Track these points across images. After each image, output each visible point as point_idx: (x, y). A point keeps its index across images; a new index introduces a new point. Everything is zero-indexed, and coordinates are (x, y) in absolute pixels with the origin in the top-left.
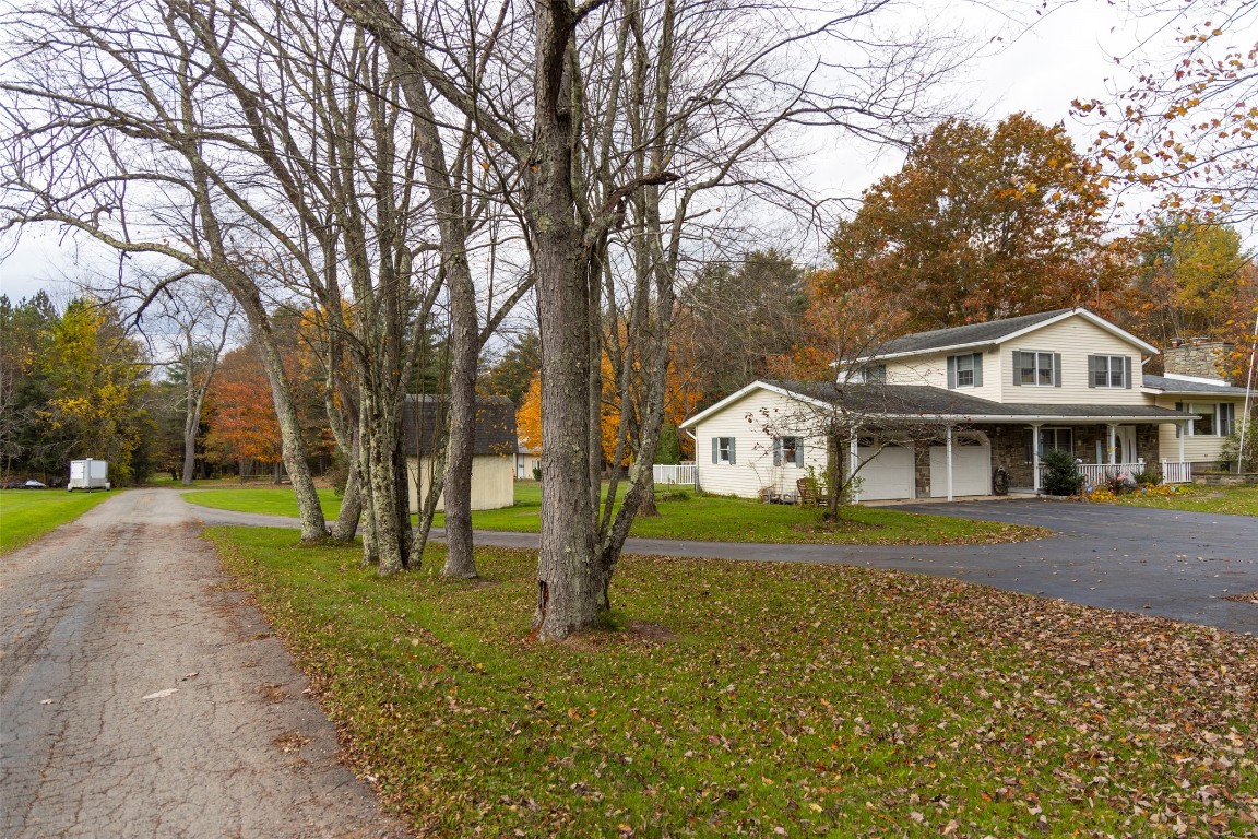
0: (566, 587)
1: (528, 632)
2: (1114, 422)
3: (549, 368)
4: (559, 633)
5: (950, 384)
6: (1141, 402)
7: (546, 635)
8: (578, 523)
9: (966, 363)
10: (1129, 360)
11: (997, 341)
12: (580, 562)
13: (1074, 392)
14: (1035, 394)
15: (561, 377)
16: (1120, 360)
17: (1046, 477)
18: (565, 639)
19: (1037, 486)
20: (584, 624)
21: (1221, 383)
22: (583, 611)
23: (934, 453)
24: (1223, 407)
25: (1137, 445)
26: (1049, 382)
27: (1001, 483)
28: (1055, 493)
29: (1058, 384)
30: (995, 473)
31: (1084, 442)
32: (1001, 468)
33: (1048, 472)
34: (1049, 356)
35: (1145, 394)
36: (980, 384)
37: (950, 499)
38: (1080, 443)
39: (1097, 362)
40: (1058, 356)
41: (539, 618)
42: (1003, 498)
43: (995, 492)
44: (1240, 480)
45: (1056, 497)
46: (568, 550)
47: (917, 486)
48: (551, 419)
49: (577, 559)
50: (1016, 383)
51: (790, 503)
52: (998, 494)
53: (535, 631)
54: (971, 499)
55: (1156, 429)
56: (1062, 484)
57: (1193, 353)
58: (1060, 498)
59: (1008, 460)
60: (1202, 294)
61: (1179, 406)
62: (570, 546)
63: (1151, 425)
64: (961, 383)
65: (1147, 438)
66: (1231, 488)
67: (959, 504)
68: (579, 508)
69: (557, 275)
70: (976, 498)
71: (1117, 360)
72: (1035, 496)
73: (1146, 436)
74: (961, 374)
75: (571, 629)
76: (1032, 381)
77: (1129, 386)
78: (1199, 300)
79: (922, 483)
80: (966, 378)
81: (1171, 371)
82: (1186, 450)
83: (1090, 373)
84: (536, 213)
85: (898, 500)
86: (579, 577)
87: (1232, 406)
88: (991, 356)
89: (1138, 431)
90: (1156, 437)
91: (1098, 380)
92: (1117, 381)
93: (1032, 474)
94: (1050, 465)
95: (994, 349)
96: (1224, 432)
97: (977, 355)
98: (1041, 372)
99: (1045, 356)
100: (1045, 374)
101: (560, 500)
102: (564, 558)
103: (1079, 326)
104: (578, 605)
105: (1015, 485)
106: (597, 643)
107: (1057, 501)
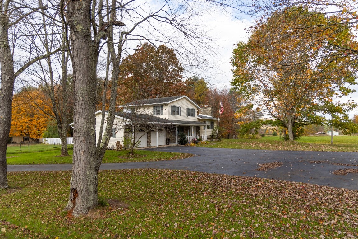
0: (87, 190)
1: (66, 213)
2: (193, 125)
3: (80, 92)
4: (84, 211)
5: (154, 114)
6: (197, 120)
7: (78, 213)
8: (92, 161)
9: (159, 108)
10: (195, 110)
11: (168, 103)
12: (93, 178)
13: (183, 117)
14: (175, 118)
15: (86, 97)
16: (193, 110)
17: (179, 140)
18: (87, 214)
19: (177, 142)
20: (94, 205)
21: (211, 117)
22: (93, 200)
23: (152, 133)
24: (212, 122)
25: (196, 131)
26: (178, 115)
27: (168, 141)
28: (181, 144)
29: (181, 115)
30: (167, 139)
31: (186, 131)
32: (168, 138)
33: (180, 138)
34: (179, 107)
35: (198, 119)
36: (162, 114)
37: (157, 147)
38: (185, 131)
39: (188, 110)
40: (181, 108)
41: (71, 206)
42: (169, 146)
43: (167, 144)
44: (217, 140)
45: (182, 145)
46: (88, 173)
47: (148, 143)
48: (80, 115)
49: (92, 177)
50: (172, 114)
51: (111, 149)
52: (167, 145)
53: (70, 212)
54: (162, 146)
55: (200, 127)
56: (183, 142)
57: (205, 109)
58: (183, 145)
59: (169, 135)
60: (199, 96)
61: (204, 122)
62: (89, 172)
63: (199, 126)
64: (157, 114)
65: (198, 130)
66: (216, 142)
67: (160, 148)
68: (93, 155)
69: (85, 52)
70: (163, 146)
71: (192, 110)
72: (176, 145)
73: (198, 129)
74: (157, 111)
75: (89, 209)
76: (175, 114)
77: (195, 117)
78: (199, 97)
79: (149, 142)
80: (159, 113)
81: (200, 113)
82: (206, 133)
83: (187, 113)
84: (76, 22)
85: (143, 147)
86: (93, 185)
87: (213, 122)
88: (165, 107)
89: (196, 128)
90: (200, 129)
91: (189, 115)
92: (192, 115)
93: (176, 139)
94: (180, 136)
95: (166, 105)
96: (212, 129)
97: (162, 106)
98: (177, 112)
99: (178, 108)
100: (178, 112)
101: (84, 152)
102: (86, 177)
103: (185, 100)
104: (92, 197)
105: (171, 142)
106: (102, 213)
107: (182, 146)
